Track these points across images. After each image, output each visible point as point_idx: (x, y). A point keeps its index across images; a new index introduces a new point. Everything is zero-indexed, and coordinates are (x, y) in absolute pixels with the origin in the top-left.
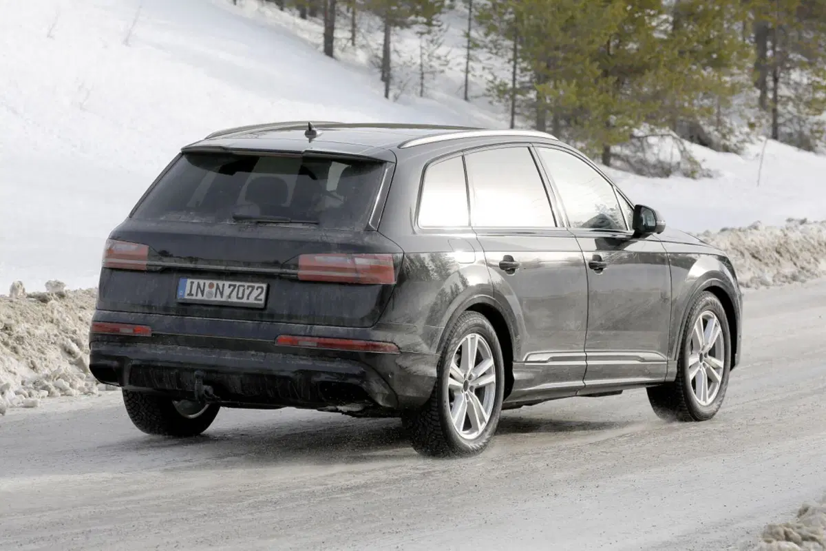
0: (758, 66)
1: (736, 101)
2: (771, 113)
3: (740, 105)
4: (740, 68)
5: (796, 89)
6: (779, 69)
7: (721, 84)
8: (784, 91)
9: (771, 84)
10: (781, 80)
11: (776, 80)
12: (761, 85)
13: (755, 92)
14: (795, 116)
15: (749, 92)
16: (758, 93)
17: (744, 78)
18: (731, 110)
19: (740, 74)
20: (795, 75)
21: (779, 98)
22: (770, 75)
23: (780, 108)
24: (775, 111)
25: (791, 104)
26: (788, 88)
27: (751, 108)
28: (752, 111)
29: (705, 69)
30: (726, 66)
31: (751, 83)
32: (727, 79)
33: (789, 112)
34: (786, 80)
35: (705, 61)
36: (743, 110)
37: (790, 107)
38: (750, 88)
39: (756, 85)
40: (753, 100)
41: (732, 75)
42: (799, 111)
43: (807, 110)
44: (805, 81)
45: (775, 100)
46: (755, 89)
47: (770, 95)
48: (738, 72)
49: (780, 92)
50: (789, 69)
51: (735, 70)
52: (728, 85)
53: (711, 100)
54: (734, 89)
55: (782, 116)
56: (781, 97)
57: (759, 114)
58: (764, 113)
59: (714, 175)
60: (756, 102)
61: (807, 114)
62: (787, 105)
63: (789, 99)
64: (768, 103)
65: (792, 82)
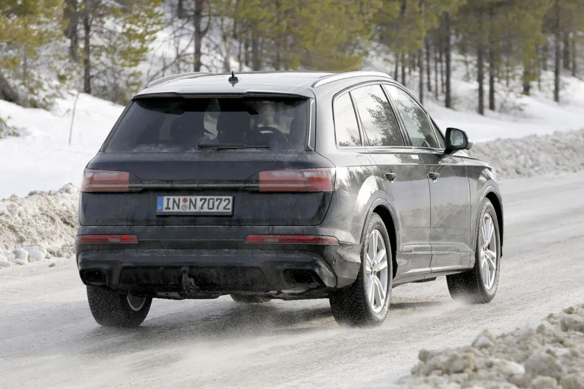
0: (67, 13)
1: (45, 52)
2: (82, 64)
3: (47, 56)
4: (48, 15)
5: (110, 39)
6: (91, 16)
7: (27, 33)
8: (96, 40)
9: (82, 33)
10: (92, 28)
11: (87, 29)
12: (71, 33)
13: (65, 42)
14: (109, 68)
15: (58, 42)
16: (68, 42)
17: (53, 26)
18: (39, 62)
19: (47, 23)
20: (109, 23)
21: (91, 48)
22: (81, 23)
23: (92, 59)
24: (87, 62)
25: (104, 54)
26: (100, 37)
27: (61, 59)
28: (63, 62)
29: (9, 18)
30: (31, 13)
31: (60, 32)
32: (33, 27)
33: (102, 63)
34: (99, 28)
35: (9, 8)
36: (52, 62)
37: (103, 58)
38: (59, 37)
39: (66, 33)
40: (62, 49)
41: (39, 23)
42: (114, 62)
43: (122, 61)
44: (120, 29)
45: (87, 50)
46: (64, 38)
47: (82, 45)
48: (46, 20)
49: (92, 42)
50: (101, 16)
51: (42, 18)
52: (35, 34)
53: (16, 50)
54: (41, 39)
55: (95, 67)
56: (94, 47)
57: (69, 65)
58: (75, 64)
59: (21, 133)
60: (66, 53)
61: (123, 65)
62: (100, 55)
63: (102, 48)
64: (79, 53)
65: (105, 31)
